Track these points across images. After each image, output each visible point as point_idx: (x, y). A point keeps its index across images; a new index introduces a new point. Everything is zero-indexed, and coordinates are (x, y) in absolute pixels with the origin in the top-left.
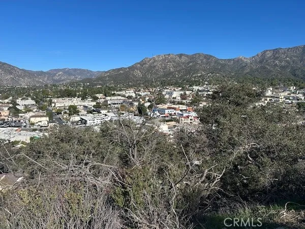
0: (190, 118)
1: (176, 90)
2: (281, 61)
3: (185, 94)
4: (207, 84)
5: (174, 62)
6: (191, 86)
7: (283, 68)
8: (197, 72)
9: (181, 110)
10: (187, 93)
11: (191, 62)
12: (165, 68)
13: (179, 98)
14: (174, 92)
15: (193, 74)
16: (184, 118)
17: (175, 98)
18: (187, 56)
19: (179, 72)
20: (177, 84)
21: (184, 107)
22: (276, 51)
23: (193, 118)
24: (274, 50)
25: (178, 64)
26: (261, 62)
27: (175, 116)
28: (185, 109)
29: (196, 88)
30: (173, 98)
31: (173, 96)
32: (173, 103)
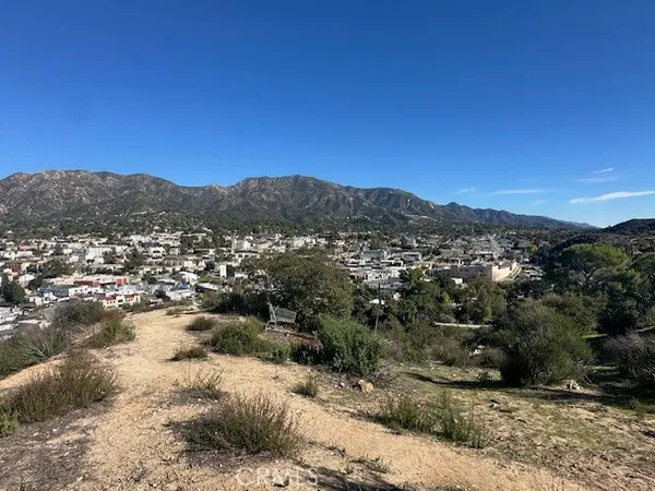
0: (118, 298)
1: (96, 243)
2: (268, 196)
3: (114, 252)
4: (157, 231)
5: (90, 185)
6: (126, 235)
7: (272, 204)
8: (139, 209)
9: (103, 286)
10: (119, 249)
11: (126, 188)
12: (69, 196)
13: (102, 260)
14: (91, 249)
15: (131, 212)
16: (108, 299)
17: (93, 261)
18: (118, 177)
19: (102, 205)
20: (97, 231)
21: (108, 279)
22: (262, 180)
23: (122, 298)
24: (259, 179)
25: (101, 191)
26: (243, 195)
27: (91, 298)
28: (110, 281)
29: (135, 238)
30: (88, 261)
31: (87, 257)
32: (87, 270)
